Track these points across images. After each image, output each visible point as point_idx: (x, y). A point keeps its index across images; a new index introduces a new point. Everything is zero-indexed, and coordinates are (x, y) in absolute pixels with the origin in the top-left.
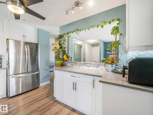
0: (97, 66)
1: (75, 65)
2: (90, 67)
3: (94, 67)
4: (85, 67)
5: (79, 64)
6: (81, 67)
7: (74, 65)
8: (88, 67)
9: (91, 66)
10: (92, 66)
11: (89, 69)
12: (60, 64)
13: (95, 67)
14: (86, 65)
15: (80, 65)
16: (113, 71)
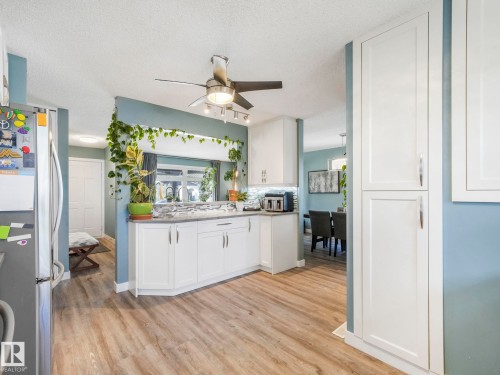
6: (190, 213)
8: (203, 212)
10: (211, 207)
16: (244, 210)
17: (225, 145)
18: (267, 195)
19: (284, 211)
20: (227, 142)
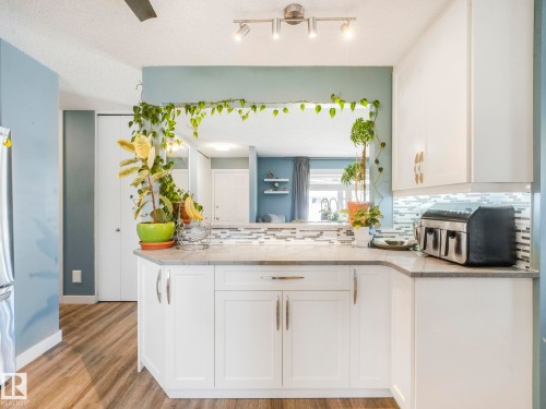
0: (315, 234)
1: (228, 237)
2: (292, 239)
3: (303, 238)
4: (273, 241)
5: (249, 232)
6: (255, 242)
7: (223, 236)
8: (283, 242)
9: (295, 237)
10: (299, 234)
11: (287, 246)
12: (165, 238)
13: (310, 239)
14: (278, 234)
15: (254, 236)
16: (373, 245)
17: (333, 112)
18: (428, 215)
19: (468, 264)
20: (337, 106)
